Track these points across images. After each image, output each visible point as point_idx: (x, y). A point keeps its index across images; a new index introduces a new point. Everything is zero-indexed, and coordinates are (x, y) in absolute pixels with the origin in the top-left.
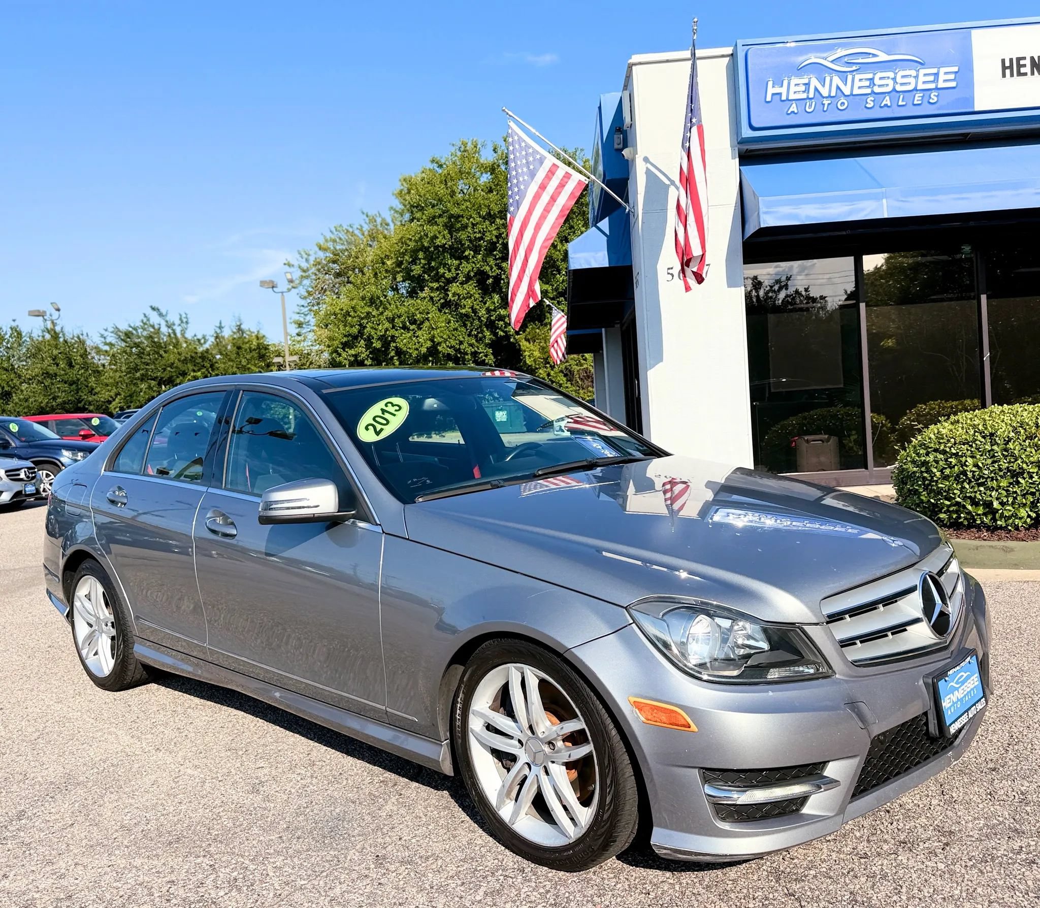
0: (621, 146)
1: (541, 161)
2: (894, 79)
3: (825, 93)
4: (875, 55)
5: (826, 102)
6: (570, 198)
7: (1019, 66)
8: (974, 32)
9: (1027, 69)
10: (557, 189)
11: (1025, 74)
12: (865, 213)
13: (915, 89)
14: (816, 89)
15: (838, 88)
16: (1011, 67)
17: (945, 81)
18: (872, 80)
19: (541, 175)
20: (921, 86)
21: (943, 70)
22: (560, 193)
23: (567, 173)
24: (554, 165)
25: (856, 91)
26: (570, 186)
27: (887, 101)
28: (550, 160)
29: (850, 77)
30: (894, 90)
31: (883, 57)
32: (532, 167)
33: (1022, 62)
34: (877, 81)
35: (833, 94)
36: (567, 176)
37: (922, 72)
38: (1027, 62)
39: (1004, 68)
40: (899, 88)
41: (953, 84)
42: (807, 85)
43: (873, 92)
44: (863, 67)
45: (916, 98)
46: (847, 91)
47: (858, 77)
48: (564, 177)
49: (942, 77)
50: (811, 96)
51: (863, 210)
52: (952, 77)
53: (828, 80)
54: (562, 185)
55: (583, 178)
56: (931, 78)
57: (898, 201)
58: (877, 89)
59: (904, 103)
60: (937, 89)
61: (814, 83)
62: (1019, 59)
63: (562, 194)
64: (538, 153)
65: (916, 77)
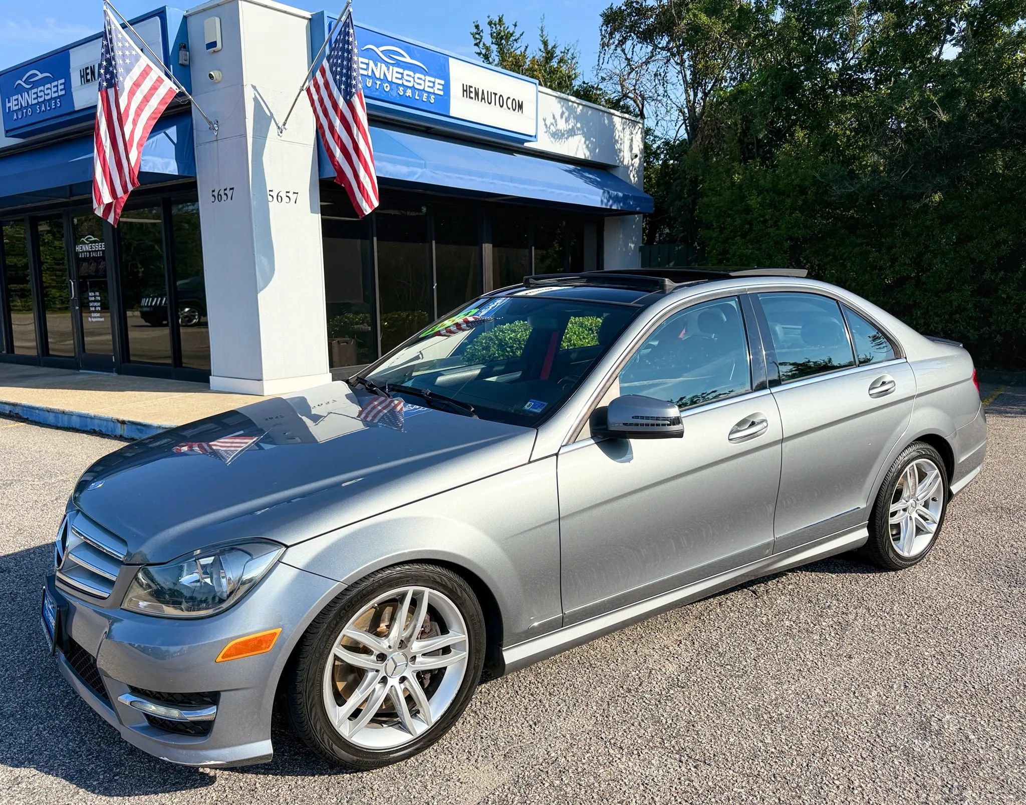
0: (187, 63)
1: (137, 58)
2: (414, 78)
3: (378, 76)
4: (403, 56)
5: (378, 82)
6: (161, 103)
7: (470, 92)
8: (450, 59)
9: (473, 95)
10: (150, 90)
11: (472, 98)
12: (417, 176)
13: (424, 90)
14: (373, 71)
15: (385, 74)
16: (466, 91)
17: (438, 89)
18: (402, 74)
19: (136, 72)
20: (427, 89)
21: (438, 81)
22: (152, 95)
23: (159, 77)
24: (148, 65)
25: (395, 80)
26: (162, 92)
27: (409, 93)
28: (144, 61)
29: (391, 67)
30: (413, 86)
31: (408, 59)
32: (128, 61)
33: (471, 89)
34: (406, 77)
35: (382, 78)
36: (159, 81)
37: (428, 78)
38: (472, 90)
39: (464, 91)
40: (417, 86)
41: (441, 93)
42: (368, 64)
43: (403, 85)
44: (398, 64)
45: (424, 97)
46: (390, 79)
47: (396, 69)
48: (157, 80)
49: (437, 86)
50: (370, 74)
51: (415, 173)
52: (441, 87)
53: (379, 64)
54: (154, 88)
55: (175, 87)
56: (431, 85)
57: (431, 171)
58: (406, 83)
59: (418, 98)
60: (434, 94)
61: (371, 64)
62: (470, 87)
63: (155, 96)
64: (134, 49)
65: (424, 81)
